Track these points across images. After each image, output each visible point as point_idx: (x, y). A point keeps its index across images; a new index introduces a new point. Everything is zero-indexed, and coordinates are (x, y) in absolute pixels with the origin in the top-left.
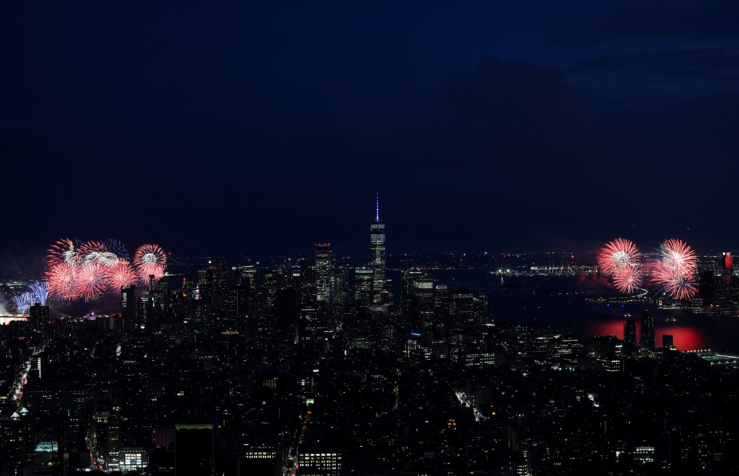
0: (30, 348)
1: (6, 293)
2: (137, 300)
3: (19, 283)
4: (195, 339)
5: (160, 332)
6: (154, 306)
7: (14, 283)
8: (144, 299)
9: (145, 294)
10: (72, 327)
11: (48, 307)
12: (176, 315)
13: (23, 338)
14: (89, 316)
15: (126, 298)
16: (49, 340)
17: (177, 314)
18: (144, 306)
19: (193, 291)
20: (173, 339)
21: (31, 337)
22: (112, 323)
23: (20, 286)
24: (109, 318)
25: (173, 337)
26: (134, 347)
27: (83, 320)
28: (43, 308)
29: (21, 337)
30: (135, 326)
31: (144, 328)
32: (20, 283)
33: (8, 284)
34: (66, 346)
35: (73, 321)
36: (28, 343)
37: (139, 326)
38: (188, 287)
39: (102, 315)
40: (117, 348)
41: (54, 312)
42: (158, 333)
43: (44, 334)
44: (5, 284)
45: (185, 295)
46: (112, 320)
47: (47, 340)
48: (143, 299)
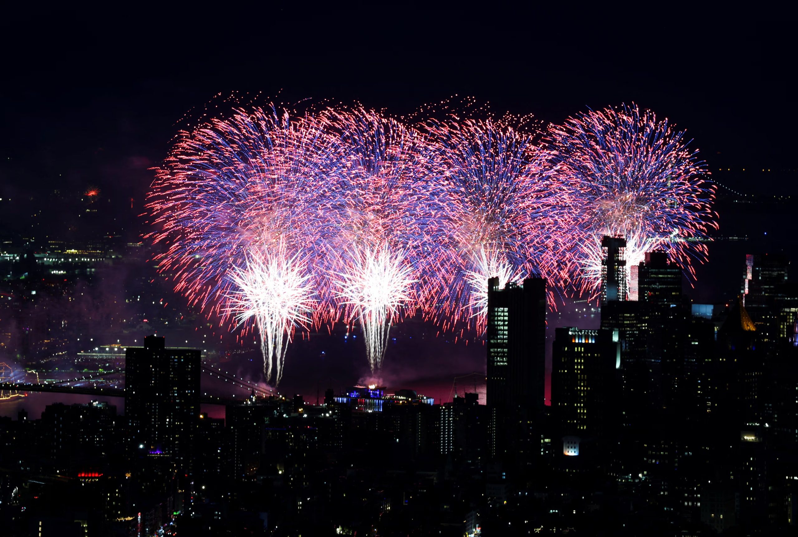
0: (120, 516)
1: (34, 293)
2: (550, 336)
3: (87, 257)
4: (790, 511)
5: (640, 475)
6: (618, 365)
7: (69, 251)
8: (580, 337)
9: (583, 313)
10: (288, 437)
11: (199, 353)
12: (711, 407)
13: (95, 477)
14: (358, 397)
15: (506, 328)
16: (198, 489)
17: (713, 404)
18: (578, 364)
19: (787, 310)
20: (694, 507)
21: (128, 476)
22: (449, 429)
23: (91, 268)
24: (436, 407)
25: (698, 500)
26: (533, 532)
27: (334, 413)
28: (179, 359)
29: (87, 472)
30: (539, 446)
31: (576, 454)
32: (90, 256)
33: (42, 255)
34: (264, 516)
35: (293, 415)
36: (113, 497)
37: (557, 447)
38: (766, 290)
39: (407, 396)
40: (465, 531)
41: (222, 374)
42: (635, 476)
43: (178, 462)
44: (31, 258)
45: (750, 327)
46: (449, 415)
47: (188, 489)
48: (574, 337)
